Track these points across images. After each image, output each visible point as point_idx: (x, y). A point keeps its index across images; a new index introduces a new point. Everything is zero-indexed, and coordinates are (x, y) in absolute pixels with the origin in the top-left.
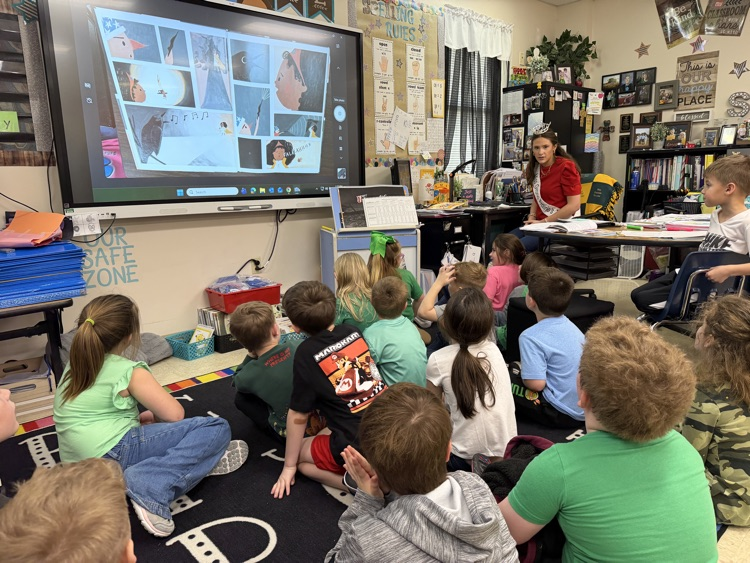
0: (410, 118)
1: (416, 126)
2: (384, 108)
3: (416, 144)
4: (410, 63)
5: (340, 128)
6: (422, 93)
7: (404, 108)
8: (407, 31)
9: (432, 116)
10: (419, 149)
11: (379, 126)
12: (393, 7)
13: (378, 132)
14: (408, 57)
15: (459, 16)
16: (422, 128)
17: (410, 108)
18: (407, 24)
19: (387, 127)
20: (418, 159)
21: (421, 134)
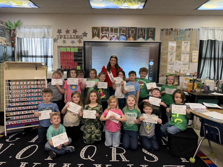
0: (182, 63)
1: (184, 65)
2: (171, 60)
3: (184, 70)
4: (183, 47)
5: (151, 67)
6: (188, 55)
7: (180, 60)
8: (182, 38)
9: (192, 62)
10: (185, 72)
11: (168, 65)
12: (177, 32)
13: (168, 67)
14: (183, 45)
15: (208, 29)
16: (187, 66)
17: (182, 60)
18: (183, 36)
19: (172, 66)
20: (185, 75)
21: (186, 67)
